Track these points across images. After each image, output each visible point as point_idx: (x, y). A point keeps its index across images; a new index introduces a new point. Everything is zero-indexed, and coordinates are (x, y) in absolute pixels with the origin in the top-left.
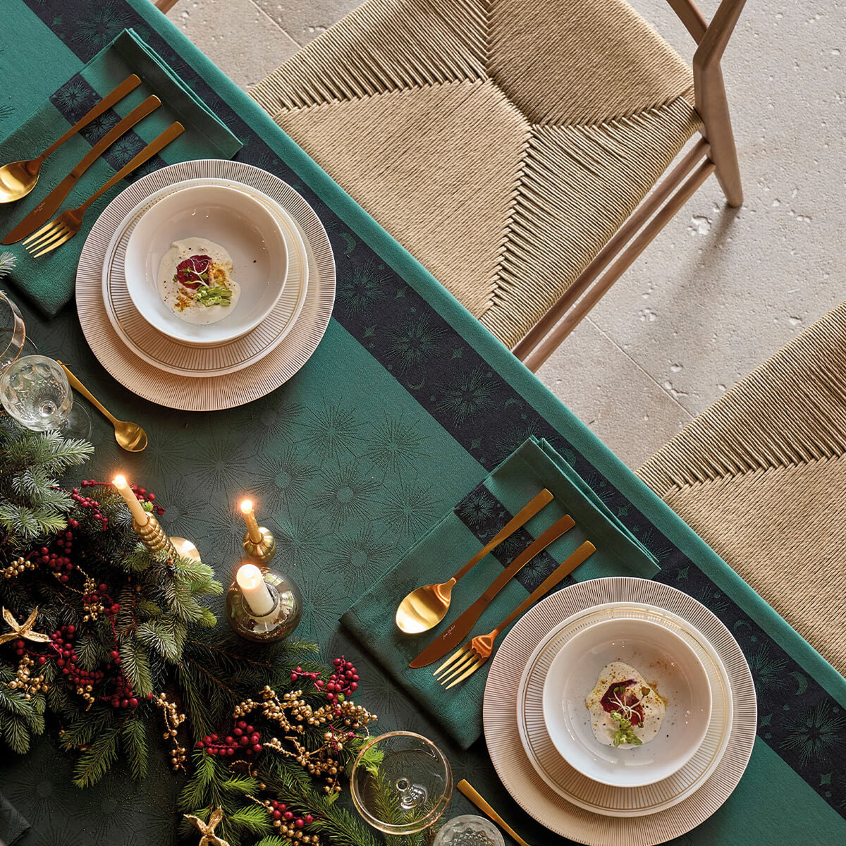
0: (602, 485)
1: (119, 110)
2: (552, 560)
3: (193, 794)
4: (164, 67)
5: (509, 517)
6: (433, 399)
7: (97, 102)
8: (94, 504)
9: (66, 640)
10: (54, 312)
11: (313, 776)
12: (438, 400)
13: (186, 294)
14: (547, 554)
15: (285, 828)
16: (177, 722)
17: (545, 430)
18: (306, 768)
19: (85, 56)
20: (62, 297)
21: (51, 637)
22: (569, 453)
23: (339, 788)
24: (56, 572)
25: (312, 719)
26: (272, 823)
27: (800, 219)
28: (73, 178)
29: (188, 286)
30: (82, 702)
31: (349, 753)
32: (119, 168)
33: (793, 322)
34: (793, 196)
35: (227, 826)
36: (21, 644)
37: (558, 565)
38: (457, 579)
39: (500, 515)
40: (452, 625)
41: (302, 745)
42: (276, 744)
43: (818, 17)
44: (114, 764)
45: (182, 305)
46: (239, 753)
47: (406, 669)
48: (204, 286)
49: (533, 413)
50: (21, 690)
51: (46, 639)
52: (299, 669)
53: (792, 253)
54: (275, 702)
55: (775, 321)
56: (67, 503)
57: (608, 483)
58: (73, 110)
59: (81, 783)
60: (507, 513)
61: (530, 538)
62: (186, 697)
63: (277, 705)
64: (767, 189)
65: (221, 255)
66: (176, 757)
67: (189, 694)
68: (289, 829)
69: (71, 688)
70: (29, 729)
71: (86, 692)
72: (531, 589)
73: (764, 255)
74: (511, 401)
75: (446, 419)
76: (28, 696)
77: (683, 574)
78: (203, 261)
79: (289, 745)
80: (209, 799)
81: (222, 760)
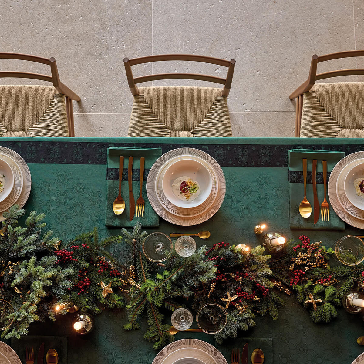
0: (313, 147)
1: (125, 168)
2: (320, 172)
3: (300, 297)
4: (125, 148)
5: (302, 173)
6: (259, 163)
7: (118, 170)
8: (217, 257)
9: (241, 292)
10: (159, 225)
11: (320, 267)
12: (260, 162)
13: (186, 194)
14: (318, 172)
15: (326, 283)
16: (280, 285)
17: (290, 147)
18: (317, 267)
19: (105, 163)
20: (158, 219)
21: (237, 295)
22: (299, 147)
23: (327, 264)
24: (222, 279)
25: (309, 256)
26: (322, 286)
27: (237, 50)
28: (131, 191)
29: (186, 192)
30: (257, 301)
31: (323, 255)
32: (139, 180)
33: (258, 73)
34: (231, 47)
35: (315, 296)
36: (232, 302)
37: (322, 172)
38: (306, 196)
39: (300, 174)
40: (314, 207)
41: (311, 263)
42: (307, 268)
43: (197, 5)
44: (277, 307)
45: (188, 197)
46: (300, 278)
47: (315, 225)
48: (190, 189)
49: (283, 146)
50: (243, 312)
51: (236, 296)
52: (294, 248)
53: (243, 59)
54: (297, 260)
55: (254, 76)
56: (212, 263)
57: (314, 145)
58: (115, 177)
59: (275, 318)
60: (301, 172)
61: (310, 172)
62: (276, 278)
63: (298, 260)
64: (224, 51)
65: (186, 178)
66: (287, 292)
67: (277, 276)
68: (327, 283)
69: (251, 301)
70: (252, 319)
71: (256, 298)
72: (322, 183)
73: (238, 65)
74: (276, 148)
75: (266, 165)
76: (245, 312)
77: (349, 149)
78: (184, 184)
79: (309, 266)
80: (305, 294)
81: (299, 283)
